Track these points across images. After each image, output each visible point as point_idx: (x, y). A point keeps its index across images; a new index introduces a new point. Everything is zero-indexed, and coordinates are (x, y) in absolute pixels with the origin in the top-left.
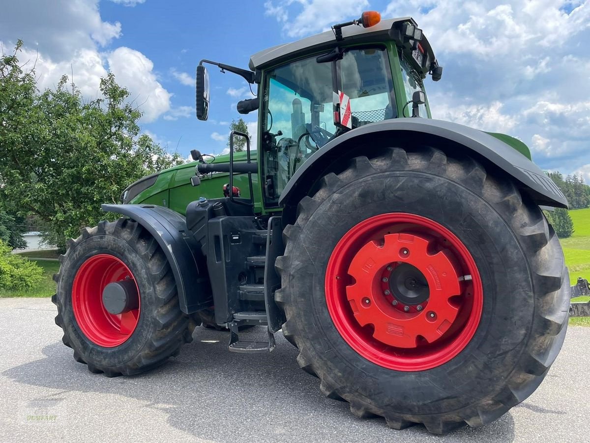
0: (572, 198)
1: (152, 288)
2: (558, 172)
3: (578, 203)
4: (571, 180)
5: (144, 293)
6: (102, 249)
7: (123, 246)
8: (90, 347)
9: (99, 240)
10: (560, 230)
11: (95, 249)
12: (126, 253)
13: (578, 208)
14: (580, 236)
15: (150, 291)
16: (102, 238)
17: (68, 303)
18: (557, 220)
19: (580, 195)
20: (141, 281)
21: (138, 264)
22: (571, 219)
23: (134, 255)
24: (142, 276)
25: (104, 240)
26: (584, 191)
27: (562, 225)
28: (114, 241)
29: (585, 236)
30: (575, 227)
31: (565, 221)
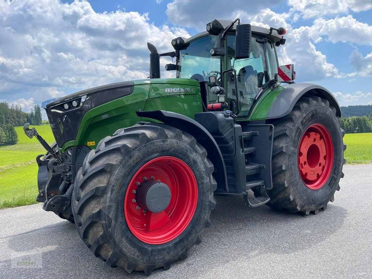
0: (15, 119)
1: (208, 178)
2: (6, 102)
3: (19, 123)
4: (14, 108)
5: (202, 183)
6: (163, 152)
7: (186, 147)
8: (149, 250)
9: (162, 143)
10: (10, 140)
11: (156, 152)
12: (189, 153)
13: (19, 126)
14: (22, 143)
15: (208, 180)
16: (165, 142)
17: (120, 214)
18: (8, 133)
19: (19, 118)
20: (200, 174)
21: (199, 161)
22: (16, 132)
23: (194, 154)
24: (201, 170)
25: (166, 143)
26: (22, 115)
27: (11, 137)
28: (177, 144)
29: (25, 143)
30: (19, 138)
31: (13, 134)
